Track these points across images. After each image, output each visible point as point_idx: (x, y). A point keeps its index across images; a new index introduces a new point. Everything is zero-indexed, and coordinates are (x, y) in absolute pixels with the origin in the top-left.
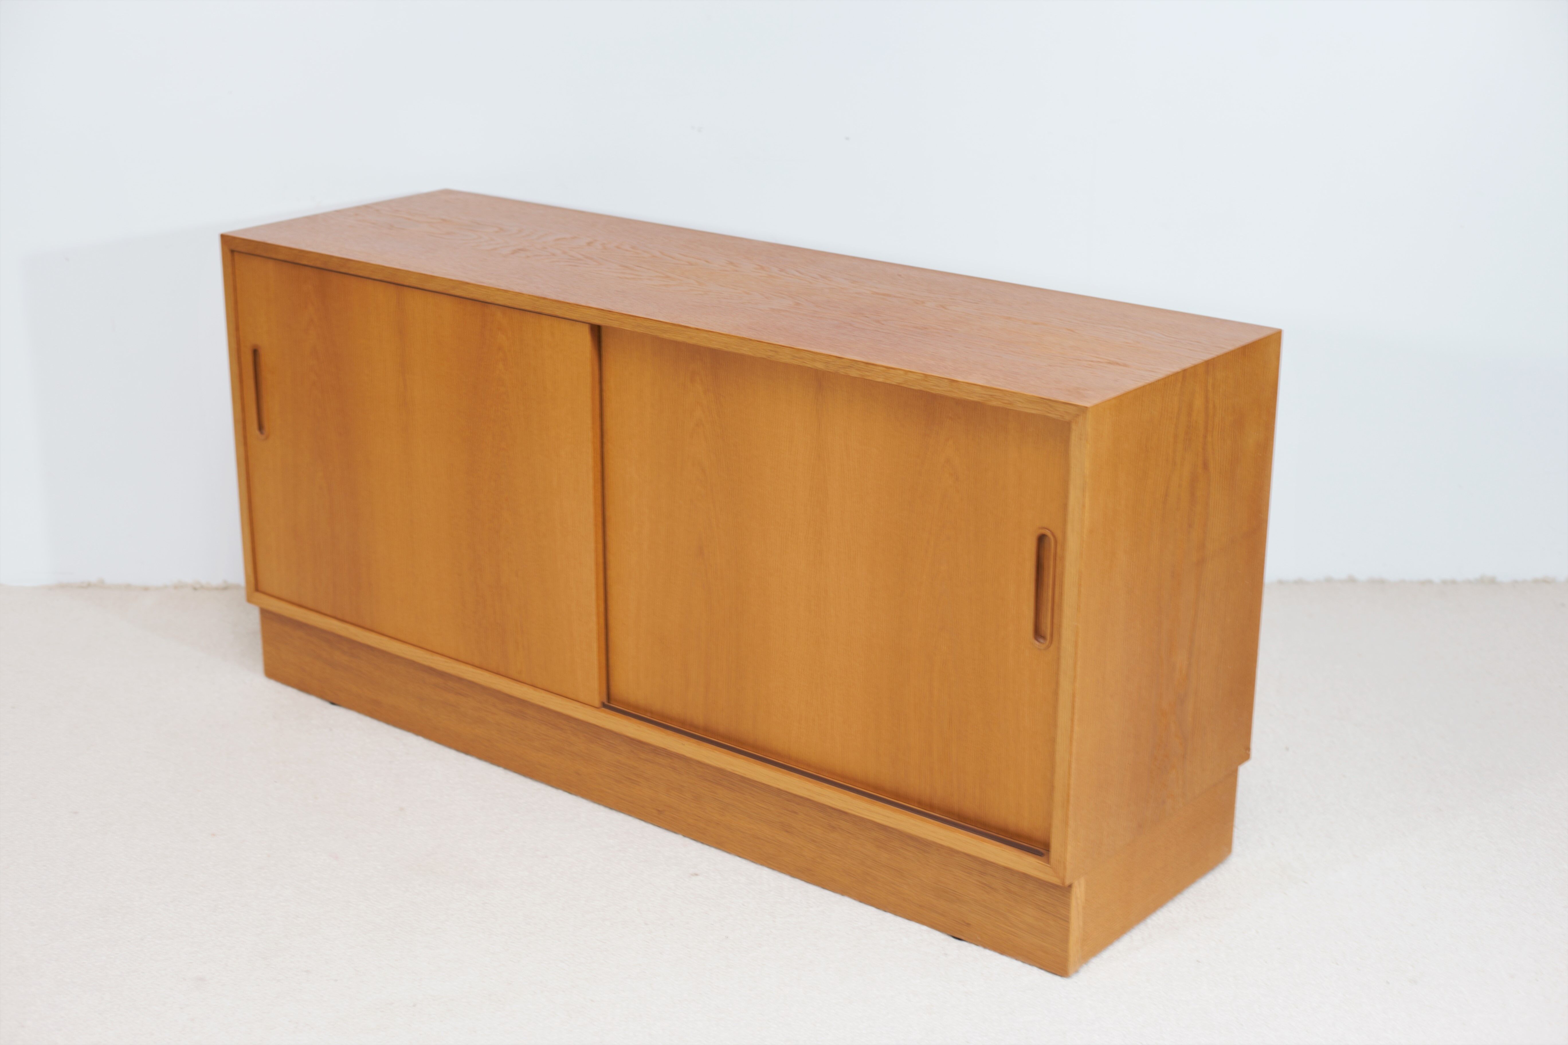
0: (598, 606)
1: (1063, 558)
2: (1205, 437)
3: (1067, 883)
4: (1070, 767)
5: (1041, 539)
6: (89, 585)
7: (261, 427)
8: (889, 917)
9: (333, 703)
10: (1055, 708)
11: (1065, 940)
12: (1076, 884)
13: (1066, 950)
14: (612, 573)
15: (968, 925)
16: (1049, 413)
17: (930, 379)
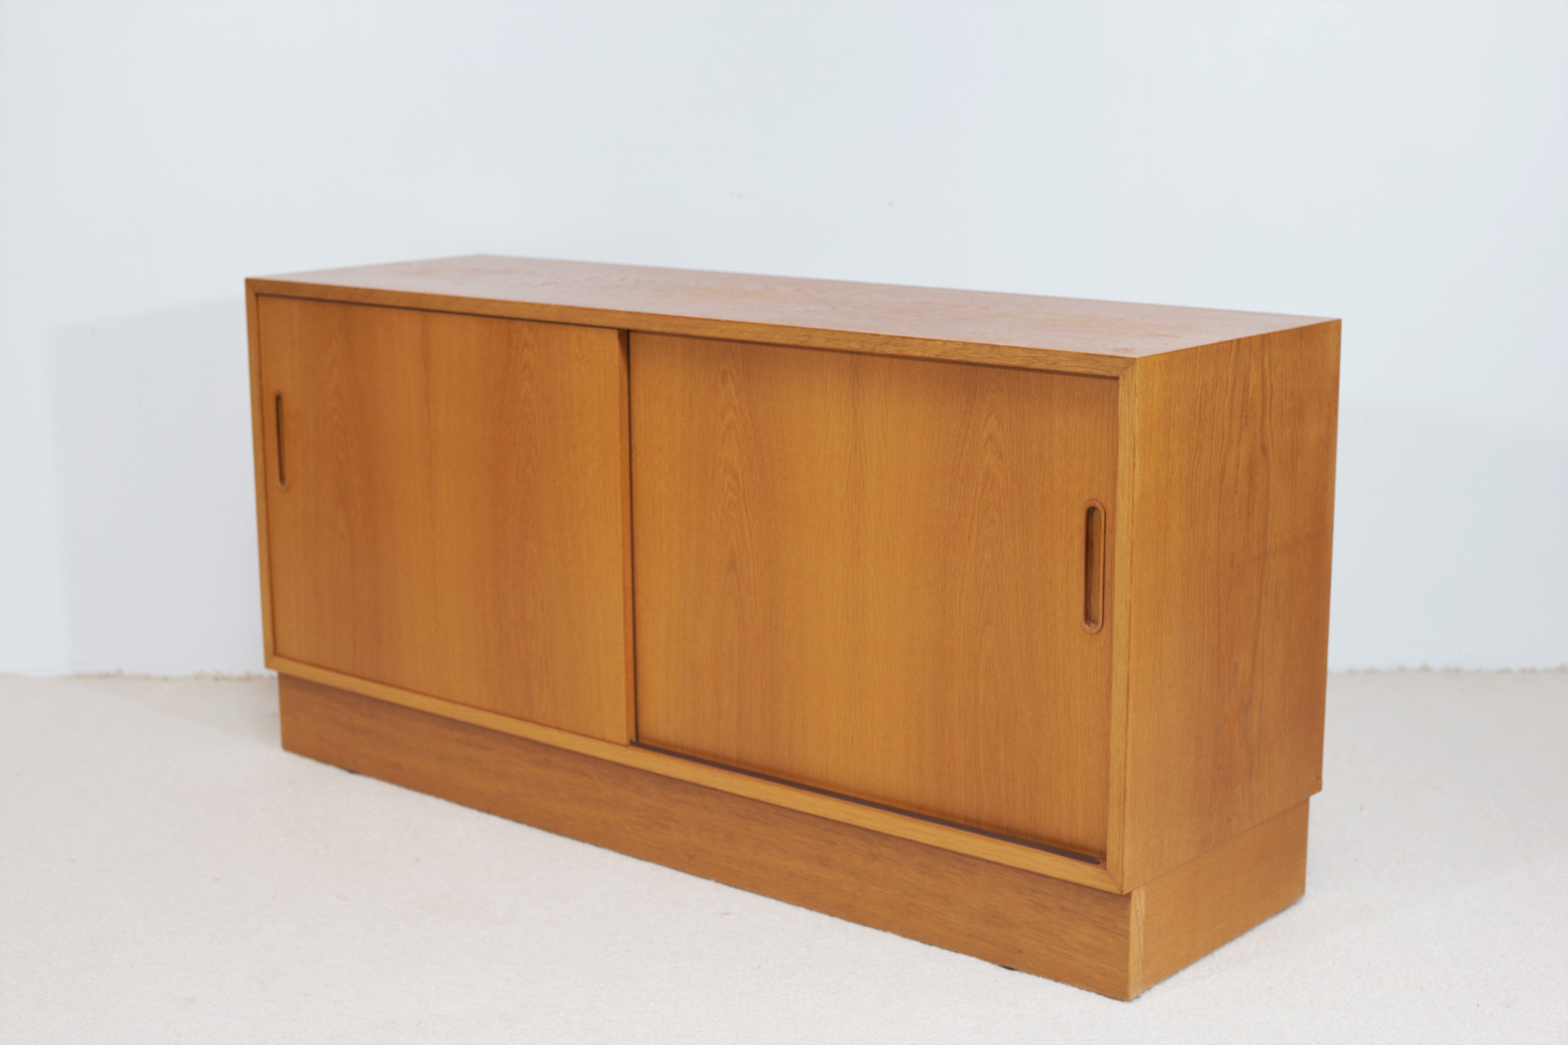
0: (626, 634)
1: (1113, 530)
2: (1263, 418)
3: (1125, 892)
4: (1126, 758)
5: (1090, 512)
6: (107, 676)
7: (282, 478)
8: (935, 951)
9: (351, 771)
10: (1109, 697)
11: (1125, 959)
12: (1134, 894)
13: (1126, 970)
14: (641, 599)
15: (1020, 951)
16: (1096, 369)
17: (971, 347)
